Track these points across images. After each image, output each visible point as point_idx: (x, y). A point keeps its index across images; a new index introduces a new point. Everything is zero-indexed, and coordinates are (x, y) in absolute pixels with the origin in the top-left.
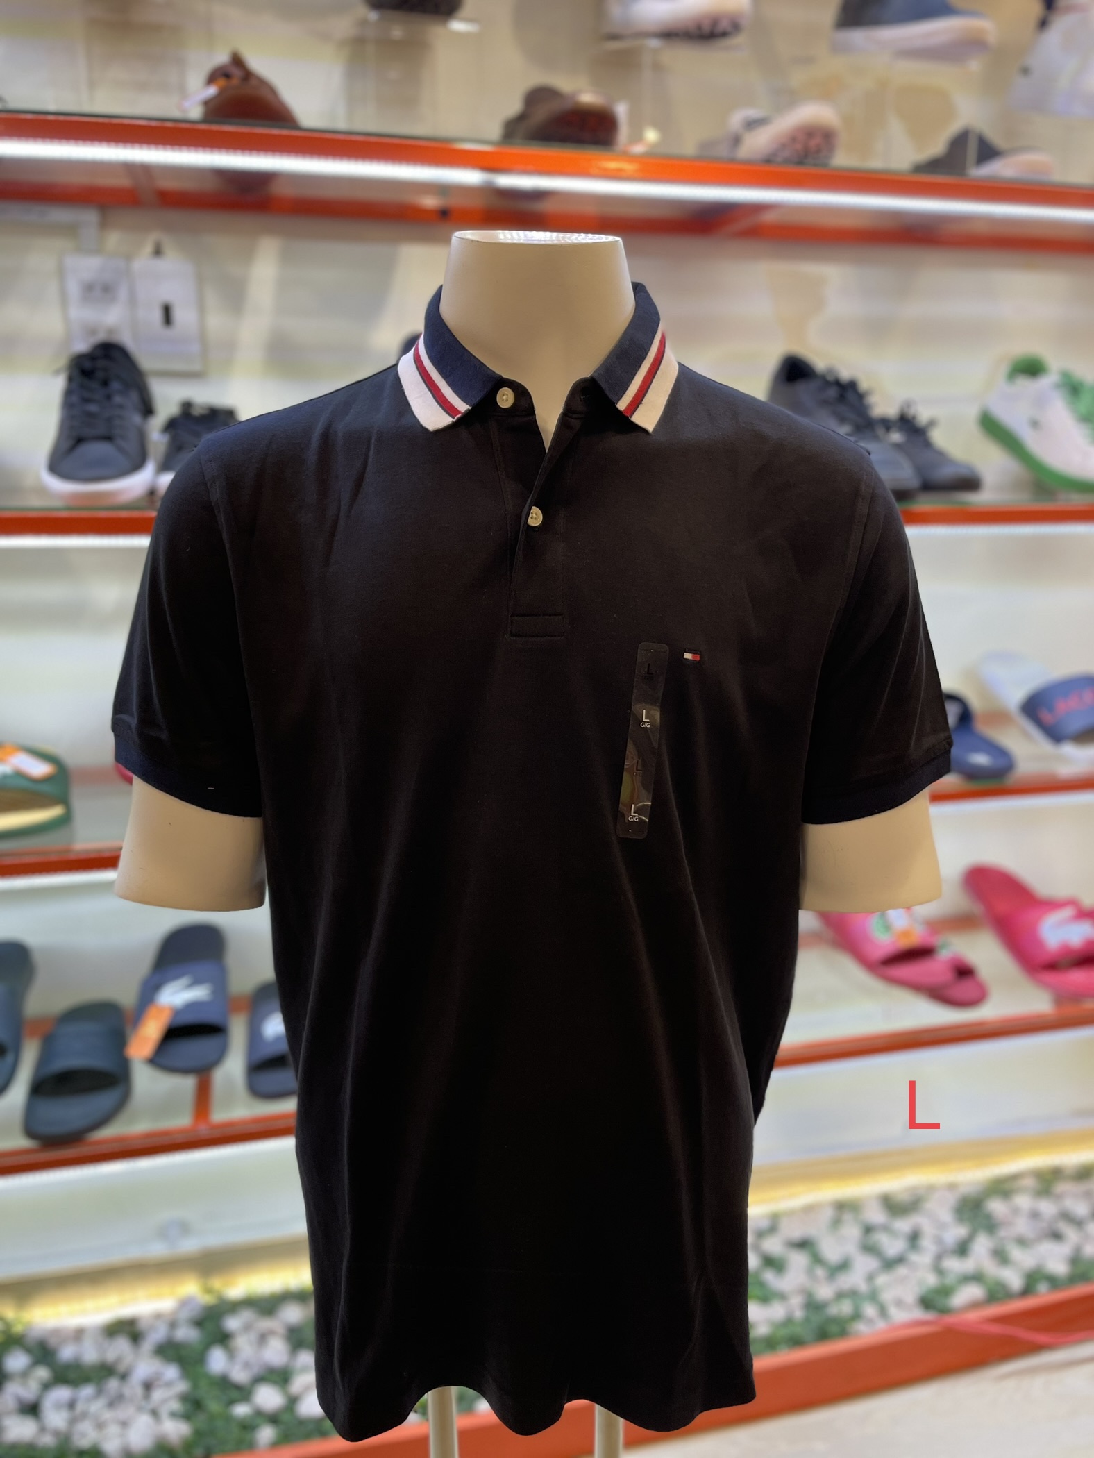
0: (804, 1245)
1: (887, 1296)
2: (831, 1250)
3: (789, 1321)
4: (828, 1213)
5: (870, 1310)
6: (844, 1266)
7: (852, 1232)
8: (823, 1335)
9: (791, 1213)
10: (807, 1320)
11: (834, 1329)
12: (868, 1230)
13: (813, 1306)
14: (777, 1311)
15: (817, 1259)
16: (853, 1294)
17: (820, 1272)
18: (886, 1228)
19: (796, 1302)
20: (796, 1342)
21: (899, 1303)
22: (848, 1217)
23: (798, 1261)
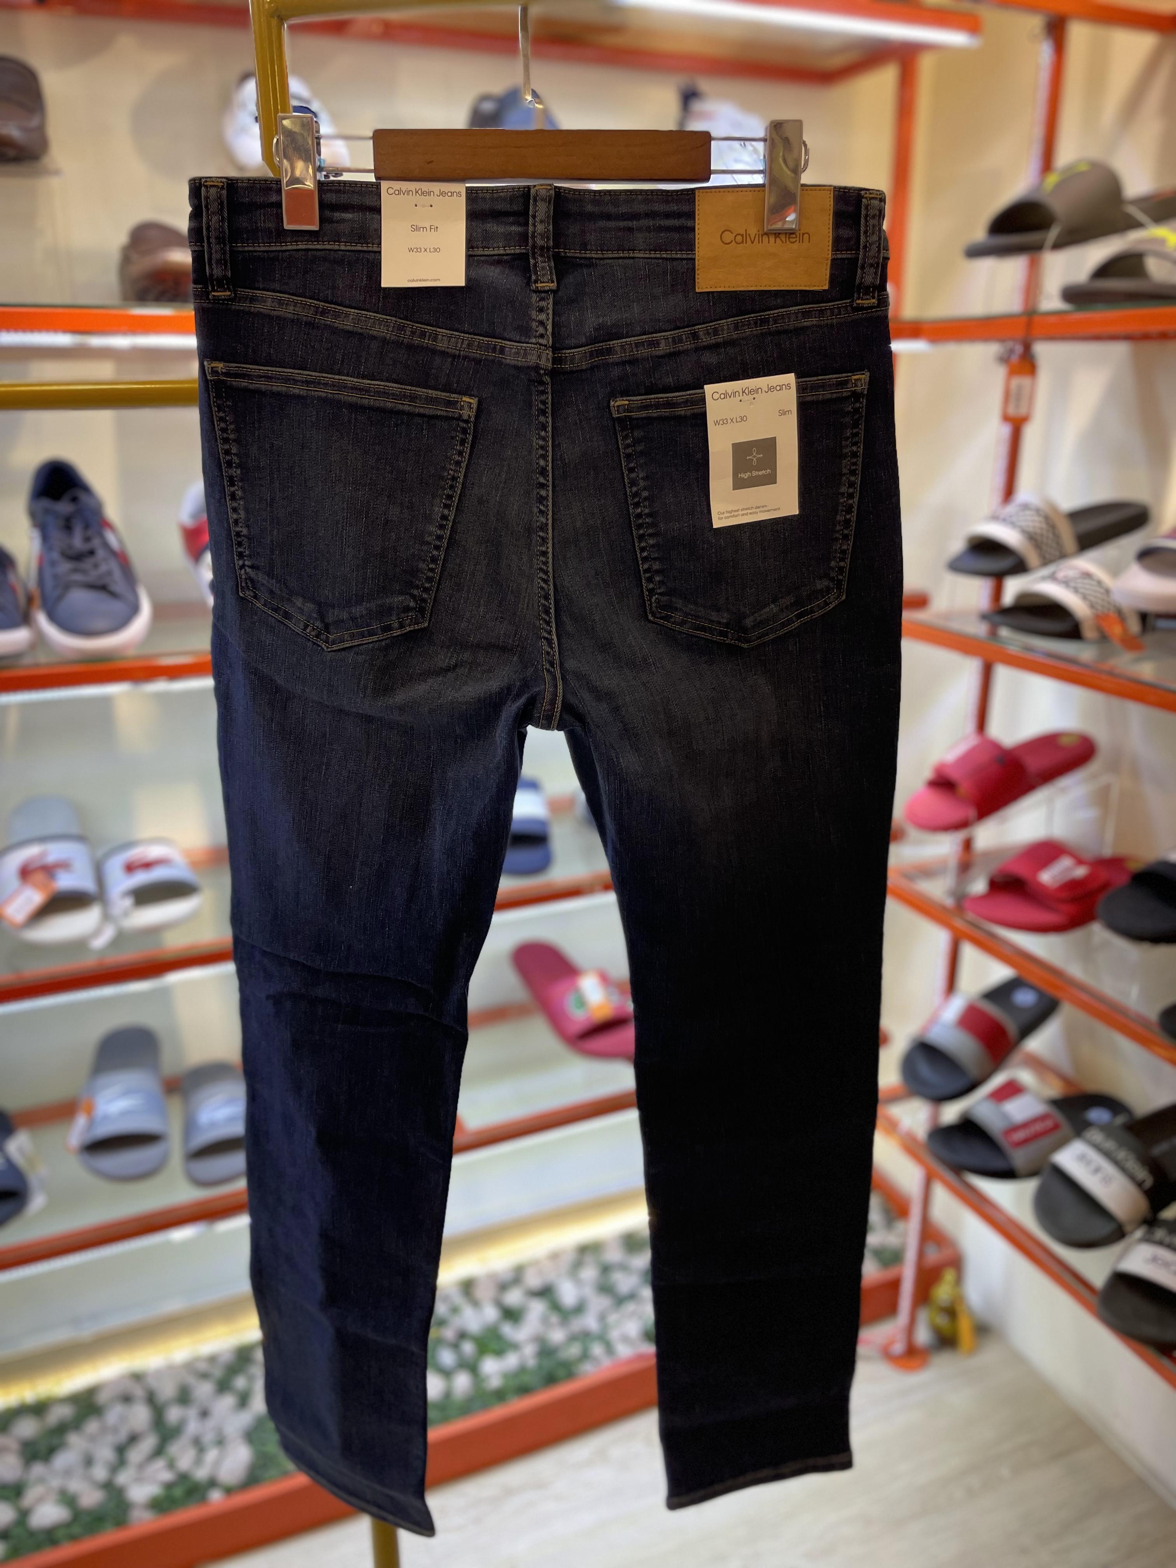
0: (546, 1292)
1: (614, 1335)
2: (568, 1294)
3: (522, 1370)
4: (568, 1258)
5: (597, 1350)
6: (579, 1309)
7: (589, 1273)
8: (551, 1380)
9: (535, 1263)
10: (540, 1367)
11: (561, 1372)
12: (606, 1269)
13: (546, 1351)
14: (511, 1361)
15: (556, 1307)
16: (585, 1337)
17: (554, 1319)
18: (623, 1267)
19: (529, 1351)
20: (524, 1390)
21: (626, 1339)
22: (589, 1259)
23: (537, 1309)
